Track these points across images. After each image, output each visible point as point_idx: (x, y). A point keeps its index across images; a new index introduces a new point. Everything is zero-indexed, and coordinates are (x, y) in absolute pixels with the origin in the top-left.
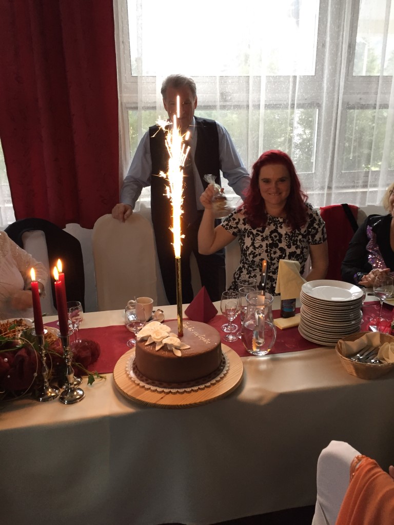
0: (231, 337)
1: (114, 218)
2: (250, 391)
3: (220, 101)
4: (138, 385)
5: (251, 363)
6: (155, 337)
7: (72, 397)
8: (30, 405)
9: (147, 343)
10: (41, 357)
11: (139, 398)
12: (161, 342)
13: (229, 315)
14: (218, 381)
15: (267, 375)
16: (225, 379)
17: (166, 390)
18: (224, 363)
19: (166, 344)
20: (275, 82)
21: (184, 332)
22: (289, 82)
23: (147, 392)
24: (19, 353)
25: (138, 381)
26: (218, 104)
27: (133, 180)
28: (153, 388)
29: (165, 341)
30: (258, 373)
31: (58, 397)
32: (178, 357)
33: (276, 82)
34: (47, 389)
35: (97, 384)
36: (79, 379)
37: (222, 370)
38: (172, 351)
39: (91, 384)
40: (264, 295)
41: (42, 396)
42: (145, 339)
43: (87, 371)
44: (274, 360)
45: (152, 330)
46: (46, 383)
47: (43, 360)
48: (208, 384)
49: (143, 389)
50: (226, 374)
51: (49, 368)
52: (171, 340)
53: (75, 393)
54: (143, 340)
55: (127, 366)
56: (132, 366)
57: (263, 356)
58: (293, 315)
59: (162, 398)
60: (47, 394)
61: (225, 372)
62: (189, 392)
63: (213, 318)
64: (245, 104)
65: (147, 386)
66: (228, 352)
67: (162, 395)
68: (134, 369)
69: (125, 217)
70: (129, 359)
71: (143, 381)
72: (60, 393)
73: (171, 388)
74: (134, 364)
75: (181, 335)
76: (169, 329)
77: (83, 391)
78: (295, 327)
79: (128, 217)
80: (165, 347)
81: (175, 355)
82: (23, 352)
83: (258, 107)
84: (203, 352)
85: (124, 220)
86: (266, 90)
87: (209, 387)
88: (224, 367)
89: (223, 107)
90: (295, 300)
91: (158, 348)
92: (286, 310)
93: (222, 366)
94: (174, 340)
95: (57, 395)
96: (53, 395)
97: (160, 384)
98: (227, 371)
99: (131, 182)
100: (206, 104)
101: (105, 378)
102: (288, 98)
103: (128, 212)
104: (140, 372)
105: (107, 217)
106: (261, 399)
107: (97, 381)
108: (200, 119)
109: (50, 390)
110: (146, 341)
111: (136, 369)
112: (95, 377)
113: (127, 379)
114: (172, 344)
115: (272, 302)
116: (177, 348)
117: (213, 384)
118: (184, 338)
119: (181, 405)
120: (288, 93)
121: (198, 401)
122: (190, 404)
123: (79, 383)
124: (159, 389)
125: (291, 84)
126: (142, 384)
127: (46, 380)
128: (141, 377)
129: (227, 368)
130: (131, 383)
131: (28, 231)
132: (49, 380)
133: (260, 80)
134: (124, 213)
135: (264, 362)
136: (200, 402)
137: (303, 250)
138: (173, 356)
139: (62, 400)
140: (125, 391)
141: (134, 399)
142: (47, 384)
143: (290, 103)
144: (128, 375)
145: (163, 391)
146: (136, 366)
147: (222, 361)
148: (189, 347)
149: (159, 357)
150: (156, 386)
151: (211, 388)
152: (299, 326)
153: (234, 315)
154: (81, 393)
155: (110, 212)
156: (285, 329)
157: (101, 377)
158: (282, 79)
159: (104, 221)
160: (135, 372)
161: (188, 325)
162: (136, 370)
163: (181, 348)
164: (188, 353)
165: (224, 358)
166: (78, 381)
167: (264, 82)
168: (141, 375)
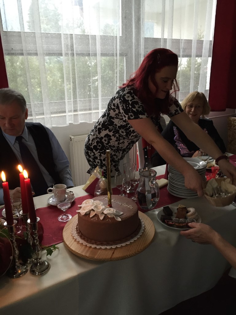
3: (65, 50)
4: (91, 247)
9: (91, 216)
11: (96, 257)
12: (102, 213)
16: (146, 230)
17: (114, 247)
19: (107, 214)
23: (100, 251)
25: (89, 245)
26: (64, 52)
28: (103, 247)
37: (141, 225)
38: (113, 219)
39: (51, 255)
41: (15, 273)
45: (91, 205)
46: (17, 262)
48: (138, 236)
49: (96, 250)
59: (113, 253)
65: (98, 247)
67: (112, 251)
68: (81, 237)
71: (93, 244)
73: (116, 244)
74: (78, 233)
75: (111, 206)
76: (101, 203)
80: (107, 216)
83: (95, 55)
91: (102, 218)
97: (108, 244)
101: (59, 248)
107: (54, 251)
110: (90, 214)
112: (52, 249)
116: (116, 215)
117: (142, 235)
118: (114, 207)
124: (108, 247)
126: (93, 246)
130: (84, 247)
138: (116, 221)
139: (33, 273)
140: (83, 254)
142: (18, 264)
144: (78, 242)
145: (111, 248)
146: (82, 234)
148: (122, 213)
150: (104, 245)
157: (56, 248)
162: (83, 237)
163: (118, 215)
164: (124, 216)
168: (90, 240)
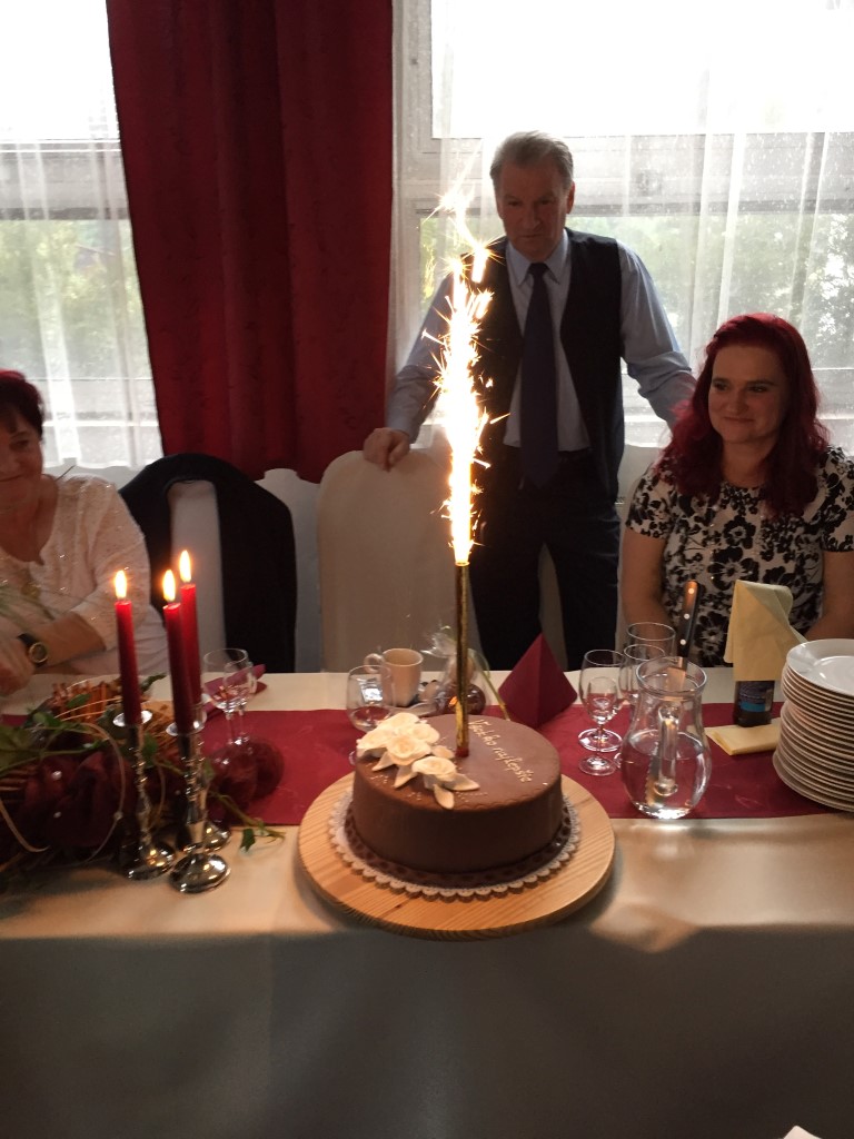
0: (598, 765)
1: (368, 459)
2: (626, 913)
3: (631, 196)
4: (349, 865)
5: (640, 837)
6: (396, 754)
7: (200, 874)
8: (104, 884)
9: (378, 767)
10: (133, 777)
11: (342, 898)
12: (410, 766)
13: (599, 709)
14: (543, 879)
15: (676, 874)
16: (561, 875)
17: (413, 888)
18: (567, 832)
19: (420, 776)
20: (768, 147)
21: (471, 747)
22: (803, 147)
23: (368, 885)
24: (88, 761)
25: (350, 856)
26: (626, 202)
27: (417, 375)
28: (382, 878)
29: (420, 766)
30: (654, 865)
31: (169, 873)
32: (446, 811)
33: (772, 146)
34: (147, 850)
35: (259, 849)
36: (224, 834)
37: (558, 851)
38: (430, 793)
39: (247, 848)
40: (684, 668)
41: (133, 866)
42: (376, 755)
43: (243, 816)
44: (700, 836)
45: (394, 734)
46: (145, 835)
47: (139, 783)
48: (517, 884)
49: (357, 878)
50: (568, 860)
51: (155, 800)
52: (433, 764)
53: (206, 867)
54: (372, 757)
55: (333, 813)
56: (345, 814)
57: (671, 822)
58: (766, 722)
59: (399, 907)
60: (145, 862)
61: (566, 856)
62: (467, 900)
63: (563, 710)
64: (691, 200)
65: (369, 872)
66: (583, 802)
67: (402, 898)
68: (347, 824)
69: (392, 459)
70: (342, 796)
71: (360, 856)
72: (175, 862)
73: (425, 884)
74: (349, 811)
75: (462, 754)
76: (434, 735)
77: (224, 862)
78: (767, 753)
79: (398, 459)
80: (417, 782)
81: (438, 803)
82: (94, 762)
83: (724, 208)
84: (511, 801)
85: (388, 466)
86: (745, 165)
87: (518, 891)
88: (564, 842)
89: (637, 209)
90: (771, 684)
91: (400, 781)
92: (748, 707)
93: (559, 841)
94: (440, 766)
95: (167, 867)
96: (160, 864)
97: (399, 873)
98: (571, 854)
99: (412, 379)
100: (599, 203)
101: (283, 837)
102: (800, 186)
103: (398, 449)
104: (358, 834)
105: (353, 456)
106: (650, 936)
107: (261, 842)
108: (581, 235)
109: (153, 852)
110: (378, 759)
111: (351, 824)
112: (257, 832)
113: (328, 846)
114: (433, 776)
115: (702, 689)
116: (446, 787)
117: (532, 886)
118: (469, 762)
119: (440, 932)
120: (800, 172)
121: (484, 927)
122: (465, 933)
123: (222, 843)
124: (396, 884)
125: (809, 151)
126: (359, 864)
127: (145, 830)
128: (359, 847)
129: (572, 847)
130: (334, 858)
131: (182, 481)
132: (152, 830)
133: (731, 141)
134: (391, 448)
135: (672, 838)
136: (489, 930)
137: (803, 562)
138: (433, 806)
139: (175, 879)
140: (317, 877)
141: (333, 899)
142: (147, 839)
143: (803, 198)
144: (332, 837)
145: (403, 890)
146: (353, 818)
147: (561, 825)
148: (474, 785)
149: (398, 804)
150: (389, 874)
151: (523, 896)
152: (776, 753)
153: (610, 709)
154: (219, 866)
155: (360, 448)
156: (740, 757)
157: (273, 835)
158: (785, 139)
159: (347, 466)
160: (348, 833)
161: (486, 728)
162: (350, 827)
163: (457, 788)
164: (471, 801)
165: (568, 821)
166: (222, 838)
167: (740, 145)
168: (359, 842)
